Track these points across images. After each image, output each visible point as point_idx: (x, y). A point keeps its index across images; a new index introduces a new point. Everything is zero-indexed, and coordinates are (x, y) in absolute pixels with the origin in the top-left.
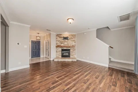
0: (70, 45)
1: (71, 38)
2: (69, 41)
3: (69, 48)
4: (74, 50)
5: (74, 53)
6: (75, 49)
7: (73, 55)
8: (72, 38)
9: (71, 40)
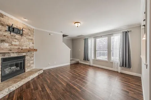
0: (25, 48)
1: (27, 34)
2: (24, 38)
3: (24, 54)
4: (32, 57)
5: (32, 62)
6: (33, 55)
7: (30, 66)
8: (29, 34)
9: (27, 36)
